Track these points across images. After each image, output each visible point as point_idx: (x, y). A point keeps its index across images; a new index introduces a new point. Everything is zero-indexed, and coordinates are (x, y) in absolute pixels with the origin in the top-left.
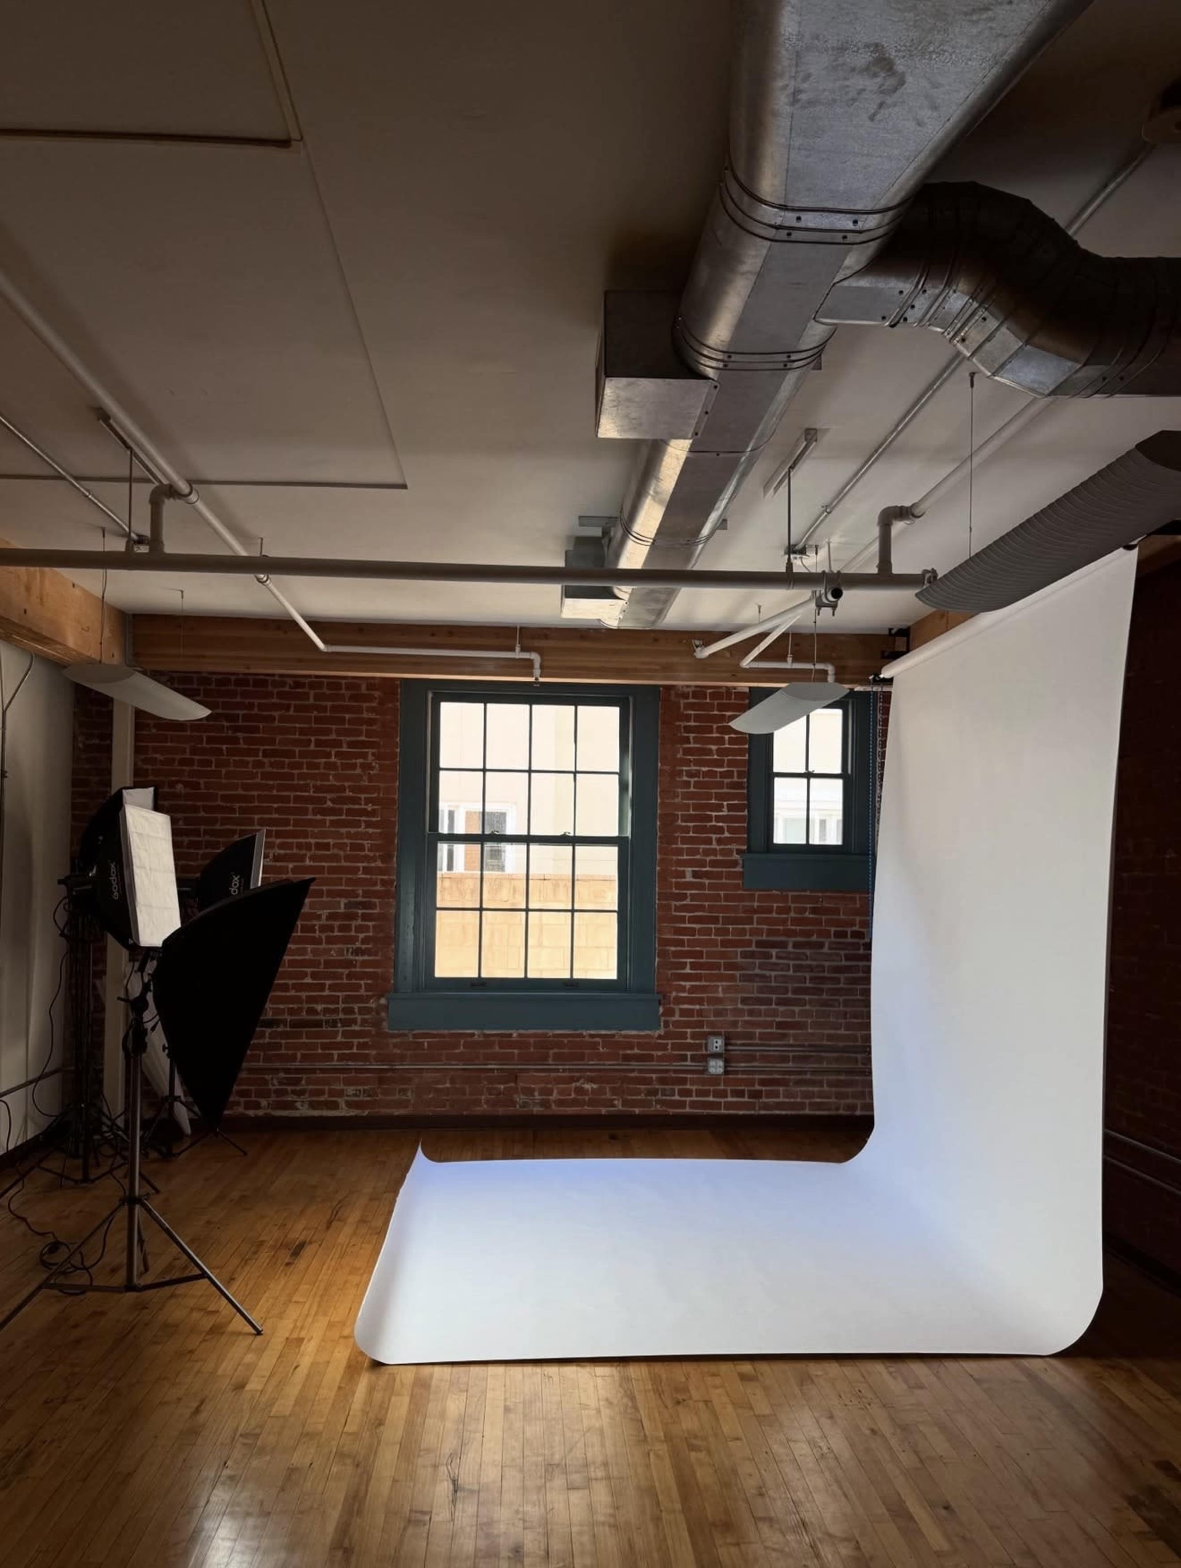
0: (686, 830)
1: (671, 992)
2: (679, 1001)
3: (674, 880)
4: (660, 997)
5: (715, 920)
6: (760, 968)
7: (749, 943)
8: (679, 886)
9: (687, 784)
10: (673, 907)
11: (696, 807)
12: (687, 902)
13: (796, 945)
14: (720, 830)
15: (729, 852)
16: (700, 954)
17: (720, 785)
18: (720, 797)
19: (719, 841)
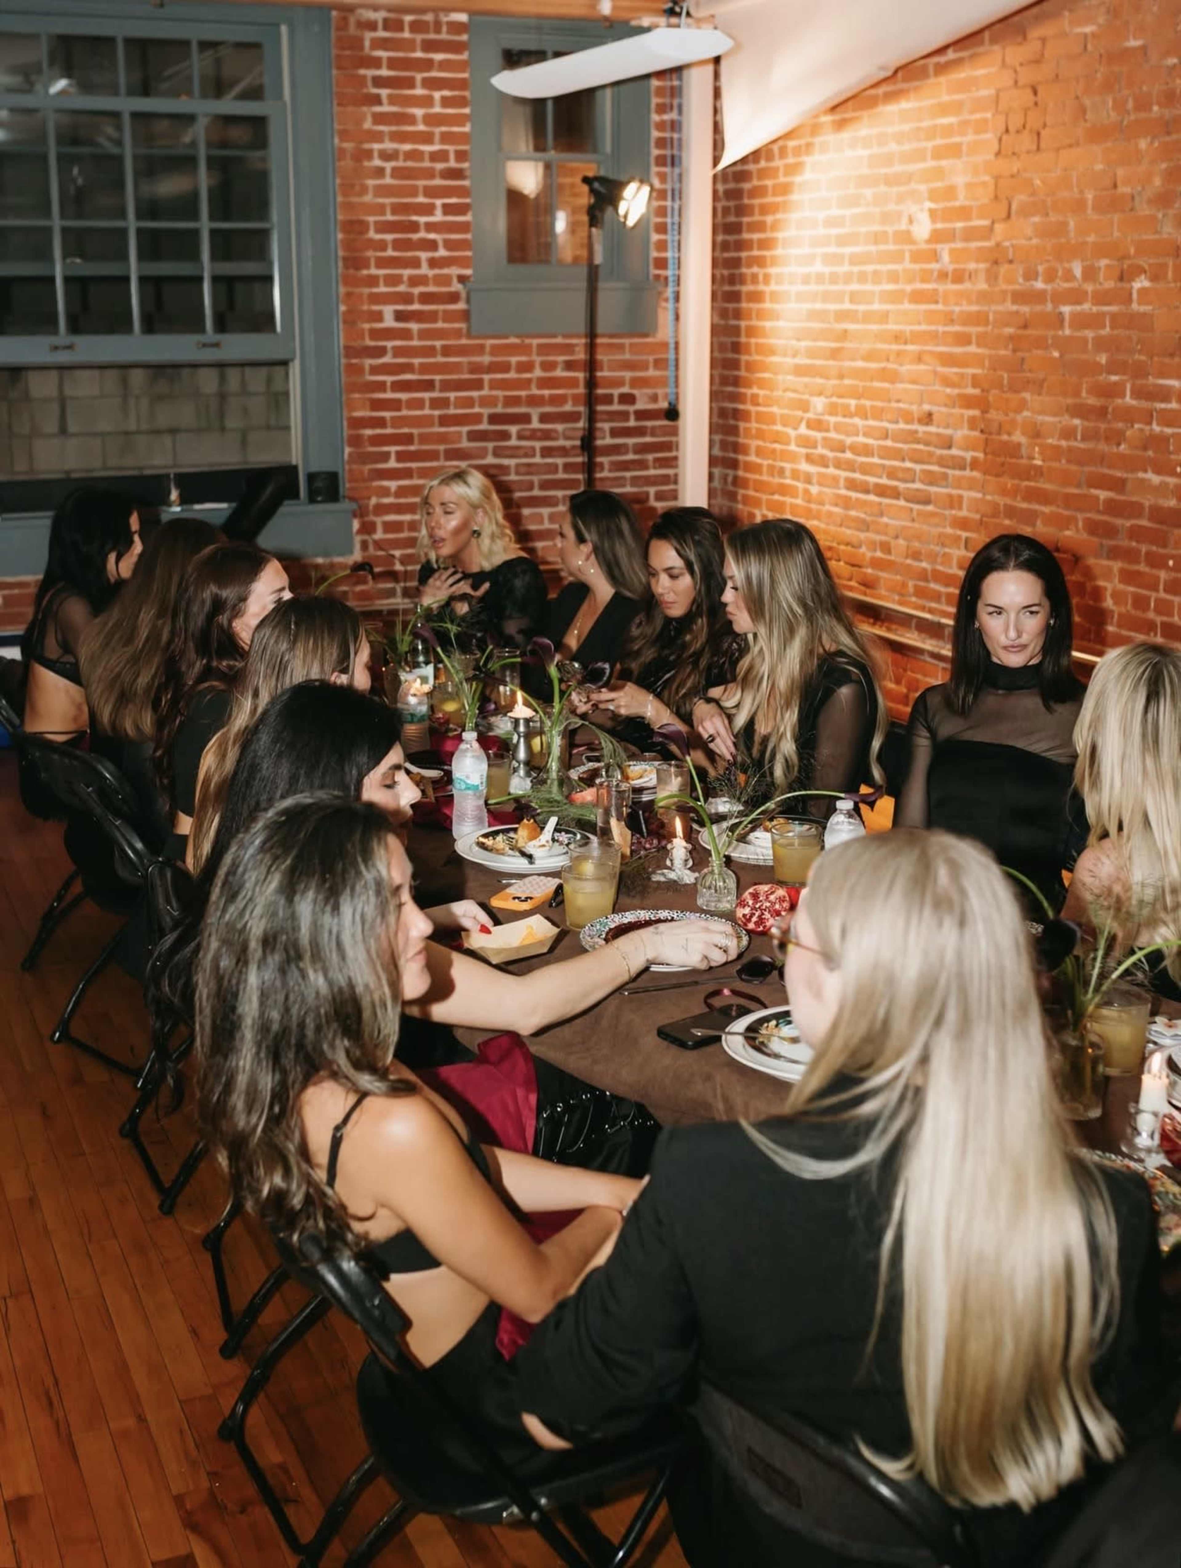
0: (382, 246)
1: (369, 498)
2: (381, 509)
3: (367, 326)
4: (354, 506)
5: (429, 385)
6: (496, 454)
7: (477, 419)
8: (376, 334)
9: (380, 172)
10: (367, 368)
11: (397, 209)
12: (387, 359)
13: (544, 418)
14: (432, 245)
15: (445, 280)
16: (408, 439)
17: (430, 174)
18: (430, 192)
19: (433, 263)
